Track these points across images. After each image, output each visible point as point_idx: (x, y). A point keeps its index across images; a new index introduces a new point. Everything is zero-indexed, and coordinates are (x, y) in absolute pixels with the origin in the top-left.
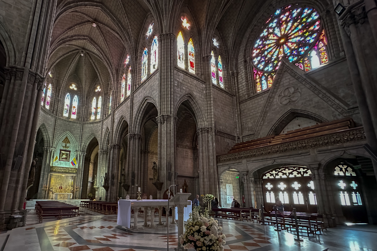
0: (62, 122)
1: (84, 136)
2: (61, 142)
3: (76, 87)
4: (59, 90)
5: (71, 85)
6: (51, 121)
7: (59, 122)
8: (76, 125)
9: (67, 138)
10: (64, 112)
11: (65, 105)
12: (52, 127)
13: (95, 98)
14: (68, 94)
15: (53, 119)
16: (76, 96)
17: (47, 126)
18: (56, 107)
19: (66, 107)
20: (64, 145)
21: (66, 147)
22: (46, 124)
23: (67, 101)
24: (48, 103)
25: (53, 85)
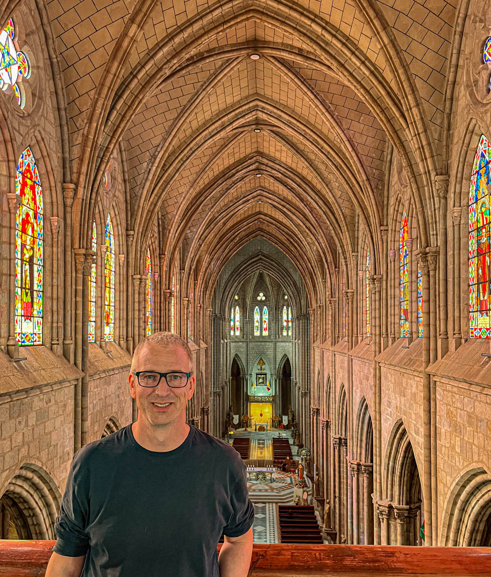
0: (254, 344)
1: (277, 357)
2: (256, 365)
3: (264, 296)
4: (247, 309)
5: (258, 295)
6: (243, 348)
7: (251, 345)
8: (268, 344)
9: (261, 359)
10: (255, 331)
11: (255, 322)
12: (245, 353)
13: (285, 307)
14: (257, 307)
15: (244, 345)
16: (265, 307)
17: (240, 355)
18: (245, 330)
19: (256, 324)
20: (259, 368)
21: (261, 369)
22: (238, 353)
23: (257, 317)
24: (238, 328)
25: (239, 307)
